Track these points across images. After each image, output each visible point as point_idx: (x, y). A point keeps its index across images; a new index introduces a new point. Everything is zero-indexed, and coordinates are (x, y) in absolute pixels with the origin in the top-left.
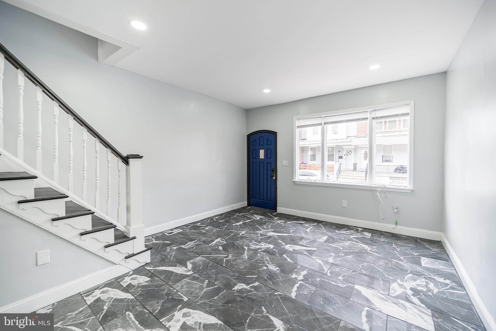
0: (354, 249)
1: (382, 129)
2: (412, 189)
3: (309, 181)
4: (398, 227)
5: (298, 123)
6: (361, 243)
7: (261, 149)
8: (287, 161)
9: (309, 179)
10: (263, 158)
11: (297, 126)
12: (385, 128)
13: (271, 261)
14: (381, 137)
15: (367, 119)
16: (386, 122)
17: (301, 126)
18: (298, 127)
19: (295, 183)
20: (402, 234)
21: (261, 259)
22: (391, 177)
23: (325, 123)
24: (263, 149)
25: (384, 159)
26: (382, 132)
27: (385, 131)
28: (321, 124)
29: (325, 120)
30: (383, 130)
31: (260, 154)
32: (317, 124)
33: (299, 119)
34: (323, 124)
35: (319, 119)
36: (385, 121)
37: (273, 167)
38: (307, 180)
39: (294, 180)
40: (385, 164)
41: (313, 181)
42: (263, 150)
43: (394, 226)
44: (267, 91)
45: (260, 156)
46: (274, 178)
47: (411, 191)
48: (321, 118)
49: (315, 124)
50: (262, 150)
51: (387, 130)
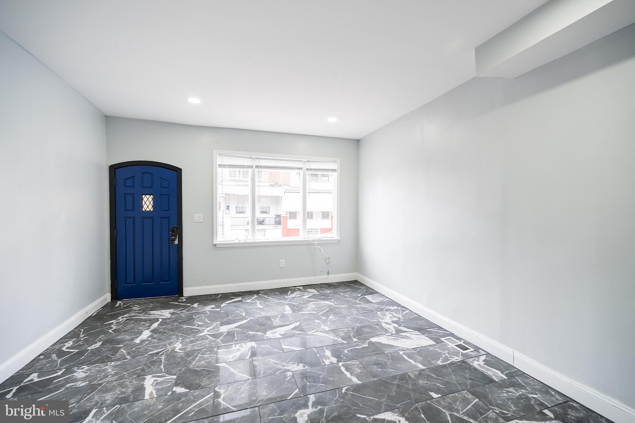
0: (324, 308)
1: (235, 177)
2: (339, 239)
3: (236, 241)
4: (330, 276)
5: (219, 160)
6: (320, 301)
7: (146, 195)
8: (201, 215)
9: (236, 239)
10: (152, 210)
11: (218, 164)
12: (239, 176)
13: (283, 361)
14: (235, 186)
15: (301, 169)
16: (239, 172)
17: (225, 165)
18: (220, 166)
19: (217, 246)
20: (332, 282)
21: (266, 366)
22: (246, 230)
23: (257, 167)
24: (150, 195)
25: (238, 210)
26: (236, 180)
27: (239, 179)
28: (251, 167)
29: (256, 163)
30: (237, 178)
31: (144, 203)
32: (247, 166)
33: (220, 155)
34: (254, 167)
35: (249, 159)
36: (239, 170)
37: (174, 224)
38: (234, 241)
39: (215, 243)
40: (238, 215)
41: (242, 242)
42: (152, 196)
43: (326, 276)
44: (194, 101)
45: (142, 207)
46: (176, 242)
47: (338, 241)
48: (251, 159)
49: (245, 166)
50: (148, 196)
51: (241, 178)
